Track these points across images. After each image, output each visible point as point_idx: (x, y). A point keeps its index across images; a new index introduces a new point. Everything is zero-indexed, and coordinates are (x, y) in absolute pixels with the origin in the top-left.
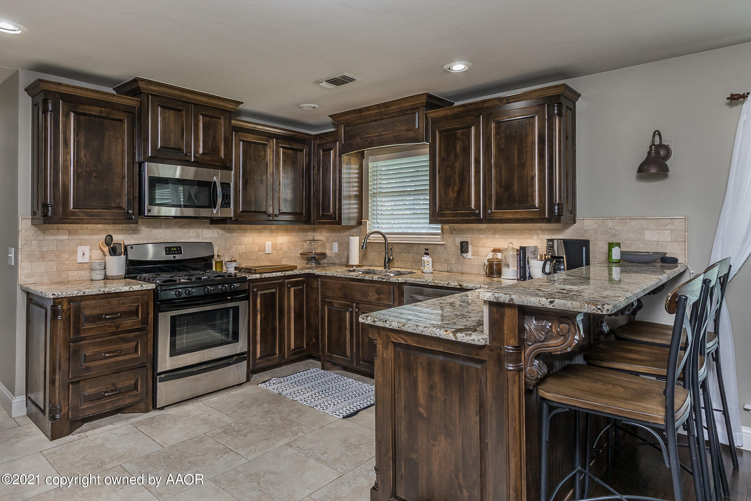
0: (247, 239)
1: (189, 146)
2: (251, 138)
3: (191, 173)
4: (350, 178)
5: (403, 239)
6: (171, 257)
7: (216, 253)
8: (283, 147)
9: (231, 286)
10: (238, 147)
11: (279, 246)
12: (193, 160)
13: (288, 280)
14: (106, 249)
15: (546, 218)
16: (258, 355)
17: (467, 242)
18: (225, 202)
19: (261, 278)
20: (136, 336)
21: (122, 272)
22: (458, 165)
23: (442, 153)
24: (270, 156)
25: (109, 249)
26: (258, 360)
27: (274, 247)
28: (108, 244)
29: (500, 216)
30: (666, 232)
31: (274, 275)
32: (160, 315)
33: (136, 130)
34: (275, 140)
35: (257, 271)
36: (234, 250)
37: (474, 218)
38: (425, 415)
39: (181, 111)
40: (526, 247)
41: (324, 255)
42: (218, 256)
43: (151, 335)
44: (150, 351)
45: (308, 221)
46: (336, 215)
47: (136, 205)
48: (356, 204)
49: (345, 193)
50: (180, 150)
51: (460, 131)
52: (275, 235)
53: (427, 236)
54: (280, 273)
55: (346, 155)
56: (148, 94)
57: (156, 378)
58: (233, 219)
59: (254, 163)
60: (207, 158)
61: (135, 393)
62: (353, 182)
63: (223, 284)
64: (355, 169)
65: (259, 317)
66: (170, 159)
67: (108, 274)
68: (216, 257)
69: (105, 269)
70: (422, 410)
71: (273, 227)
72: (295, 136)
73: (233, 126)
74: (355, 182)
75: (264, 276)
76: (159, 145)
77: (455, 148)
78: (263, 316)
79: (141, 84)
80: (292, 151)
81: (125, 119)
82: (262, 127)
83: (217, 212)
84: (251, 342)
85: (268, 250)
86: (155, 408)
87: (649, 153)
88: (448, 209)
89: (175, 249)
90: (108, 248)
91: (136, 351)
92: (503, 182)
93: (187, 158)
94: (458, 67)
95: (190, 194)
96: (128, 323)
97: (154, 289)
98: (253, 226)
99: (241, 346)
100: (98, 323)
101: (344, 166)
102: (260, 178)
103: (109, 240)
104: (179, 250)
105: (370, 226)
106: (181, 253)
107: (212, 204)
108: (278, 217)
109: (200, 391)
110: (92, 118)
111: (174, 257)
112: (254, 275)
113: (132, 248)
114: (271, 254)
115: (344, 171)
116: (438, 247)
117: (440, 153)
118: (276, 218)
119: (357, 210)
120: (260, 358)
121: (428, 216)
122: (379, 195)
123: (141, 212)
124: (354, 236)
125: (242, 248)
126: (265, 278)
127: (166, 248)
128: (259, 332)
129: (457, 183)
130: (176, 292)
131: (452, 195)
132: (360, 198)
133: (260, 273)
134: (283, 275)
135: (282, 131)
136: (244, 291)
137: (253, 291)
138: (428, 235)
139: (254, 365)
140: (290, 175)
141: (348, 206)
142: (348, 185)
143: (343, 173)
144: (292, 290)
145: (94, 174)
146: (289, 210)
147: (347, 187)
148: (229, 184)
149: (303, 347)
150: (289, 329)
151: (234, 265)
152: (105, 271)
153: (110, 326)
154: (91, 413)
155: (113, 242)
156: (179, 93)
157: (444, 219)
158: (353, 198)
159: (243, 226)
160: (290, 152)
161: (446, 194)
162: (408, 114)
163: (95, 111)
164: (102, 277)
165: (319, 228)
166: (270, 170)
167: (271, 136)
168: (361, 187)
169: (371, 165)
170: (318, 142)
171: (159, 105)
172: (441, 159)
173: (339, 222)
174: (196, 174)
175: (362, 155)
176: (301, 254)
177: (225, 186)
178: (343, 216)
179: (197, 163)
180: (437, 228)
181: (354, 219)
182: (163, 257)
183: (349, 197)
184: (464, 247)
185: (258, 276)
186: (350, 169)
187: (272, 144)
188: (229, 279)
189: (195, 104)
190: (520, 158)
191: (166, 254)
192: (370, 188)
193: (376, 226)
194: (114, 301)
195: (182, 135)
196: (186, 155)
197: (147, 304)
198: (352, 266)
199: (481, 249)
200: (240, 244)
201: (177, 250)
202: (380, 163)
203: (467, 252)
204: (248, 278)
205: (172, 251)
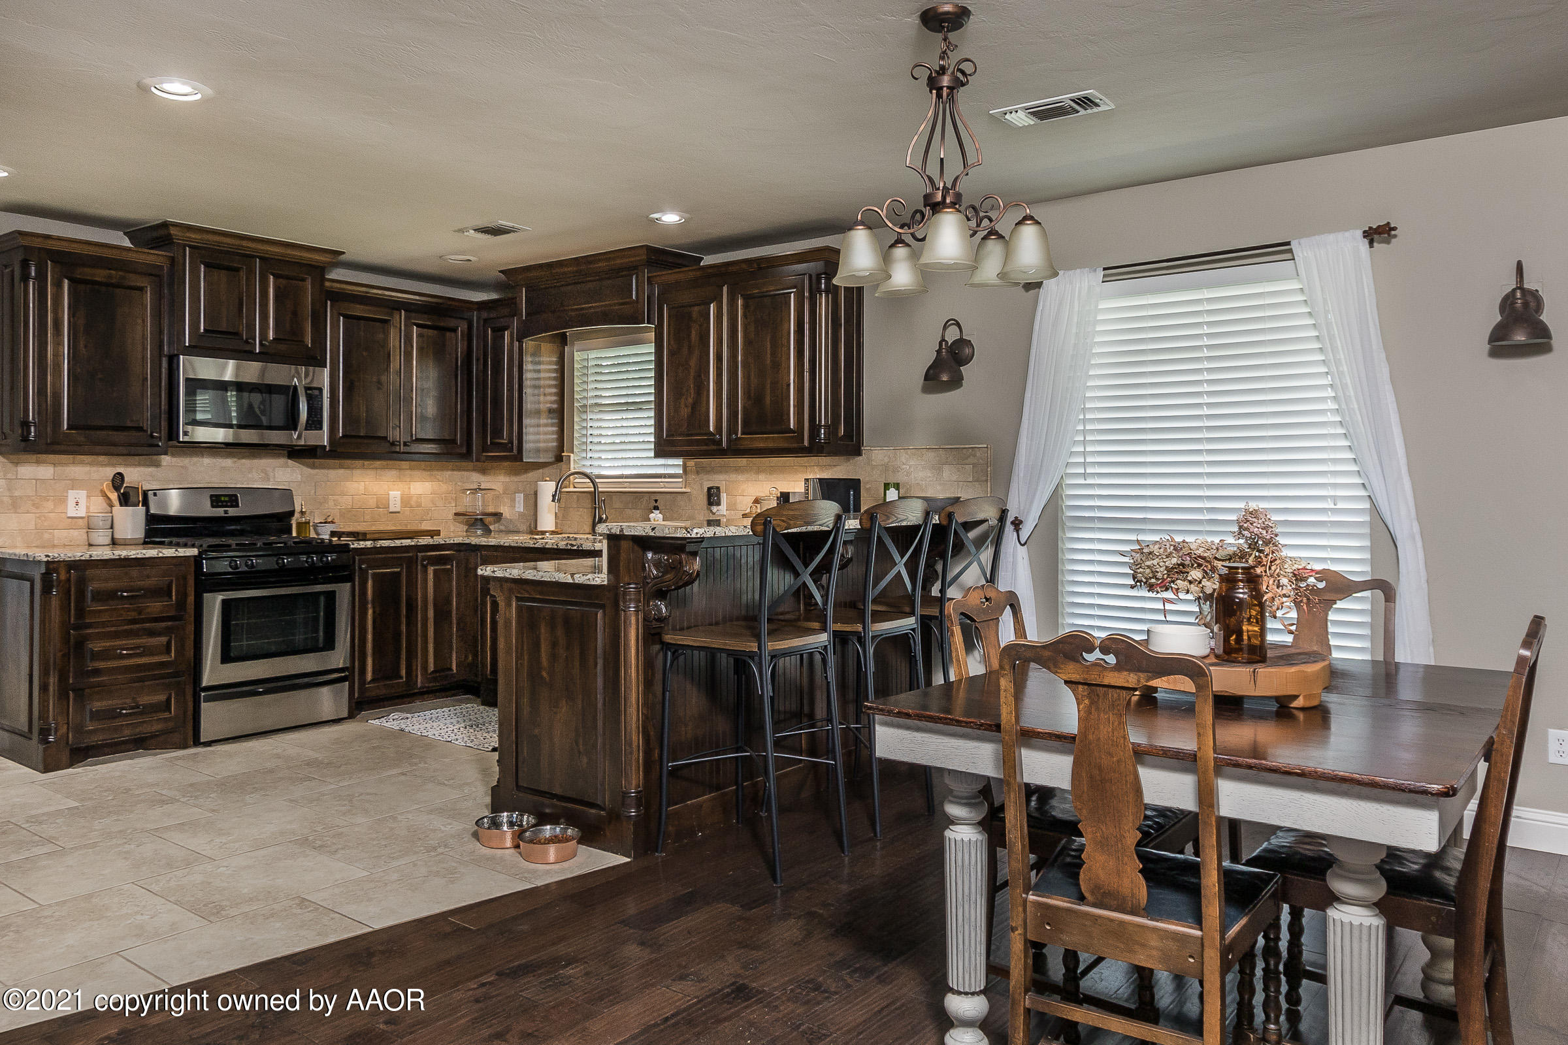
0: (355, 485)
1: (251, 327)
2: (359, 310)
3: (252, 371)
4: (539, 379)
5: (626, 485)
6: (219, 512)
7: (298, 508)
8: (418, 326)
9: (322, 558)
10: (335, 327)
11: (414, 499)
12: (257, 351)
13: (423, 554)
14: (114, 496)
15: (807, 448)
16: (369, 677)
17: (718, 488)
18: (313, 421)
19: (375, 548)
20: (167, 628)
21: (140, 534)
22: (693, 363)
23: (672, 343)
24: (394, 339)
25: (118, 495)
26: (369, 683)
27: (405, 501)
28: (116, 488)
29: (747, 445)
30: (967, 466)
31: (398, 543)
32: (207, 596)
33: (165, 302)
34: (403, 312)
35: (368, 537)
36: (331, 503)
37: (715, 447)
38: (547, 679)
39: (237, 270)
40: (789, 493)
41: (498, 516)
42: (302, 513)
43: (191, 628)
44: (190, 653)
45: (466, 455)
46: (512, 444)
47: (164, 424)
48: (552, 425)
49: (528, 405)
50: (236, 334)
51: (696, 309)
52: (408, 480)
53: (663, 480)
54: (409, 540)
55: (532, 340)
56: (185, 246)
57: (200, 695)
58: (328, 449)
59: (364, 353)
60: (282, 347)
61: (166, 715)
62: (544, 387)
63: (308, 554)
64: (550, 363)
65: (370, 612)
66: (220, 349)
67: (117, 536)
68: (297, 515)
69: (112, 527)
70: (544, 674)
71: (405, 464)
72: (441, 304)
73: (327, 291)
74: (550, 386)
75: (380, 543)
76: (202, 328)
77: (689, 335)
78: (378, 610)
79: (173, 231)
80: (435, 332)
81: (147, 287)
82: (380, 292)
83: (299, 437)
84: (357, 651)
85: (395, 505)
86: (197, 742)
87: (939, 352)
88: (680, 435)
89: (227, 499)
90: (116, 494)
91: (168, 651)
92: (752, 392)
93: (247, 348)
94: (671, 218)
95: (250, 406)
96: (155, 607)
97: (195, 556)
98: (366, 463)
99: (338, 658)
100: (111, 602)
101: (527, 359)
102: (375, 379)
103: (118, 481)
104: (233, 501)
105: (576, 462)
106: (237, 506)
107: (291, 422)
108: (409, 446)
109: (268, 725)
110: (97, 287)
111: (226, 512)
112: (361, 543)
113: (155, 495)
114: (399, 512)
115: (528, 366)
116: (679, 497)
117: (669, 344)
118: (408, 449)
119: (555, 436)
120: (373, 681)
121: (652, 446)
122: (592, 409)
123: (172, 434)
124: (546, 481)
125: (346, 502)
126: (381, 547)
127: (212, 496)
128: (370, 637)
129: (692, 391)
130: (230, 563)
131: (685, 412)
132: (561, 414)
133: (374, 540)
134: (413, 544)
135: (417, 298)
136: (345, 567)
137: (360, 568)
138: (665, 477)
139: (362, 689)
140: (433, 373)
141: (536, 429)
142: (536, 392)
143: (527, 370)
144: (431, 570)
145: (100, 376)
146: (430, 435)
147: (534, 395)
148: (320, 390)
149: (451, 669)
150: (425, 636)
151: (330, 528)
152: (113, 532)
153: (129, 610)
154: (101, 738)
155: (125, 485)
156: (237, 242)
157: (674, 449)
158: (544, 415)
159: (348, 462)
160: (430, 332)
161: (677, 410)
162: (622, 276)
163: (100, 275)
164: (108, 540)
165: (492, 468)
166: (394, 365)
167: (396, 306)
168: (561, 394)
169: (578, 356)
170: (485, 315)
171: (202, 262)
172: (671, 354)
173: (519, 457)
174: (263, 372)
175: (563, 340)
176: (456, 514)
177: (314, 396)
178: (526, 446)
179: (267, 356)
180: (674, 465)
181: (546, 450)
182: (206, 509)
183: (538, 413)
184: (713, 497)
185: (369, 544)
186: (539, 363)
187: (398, 320)
188: (322, 548)
189: (261, 258)
190: (773, 354)
191: (213, 506)
192: (576, 396)
193: (588, 463)
194: (134, 572)
195: (241, 310)
196: (247, 342)
197: (185, 578)
198: (543, 533)
199: (739, 498)
200: (343, 494)
201: (231, 501)
202: (593, 354)
203: (718, 504)
204: (352, 546)
205: (222, 502)
